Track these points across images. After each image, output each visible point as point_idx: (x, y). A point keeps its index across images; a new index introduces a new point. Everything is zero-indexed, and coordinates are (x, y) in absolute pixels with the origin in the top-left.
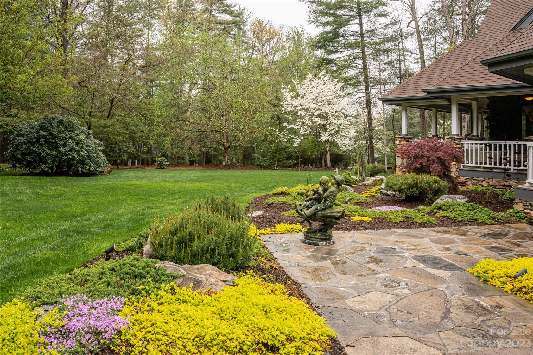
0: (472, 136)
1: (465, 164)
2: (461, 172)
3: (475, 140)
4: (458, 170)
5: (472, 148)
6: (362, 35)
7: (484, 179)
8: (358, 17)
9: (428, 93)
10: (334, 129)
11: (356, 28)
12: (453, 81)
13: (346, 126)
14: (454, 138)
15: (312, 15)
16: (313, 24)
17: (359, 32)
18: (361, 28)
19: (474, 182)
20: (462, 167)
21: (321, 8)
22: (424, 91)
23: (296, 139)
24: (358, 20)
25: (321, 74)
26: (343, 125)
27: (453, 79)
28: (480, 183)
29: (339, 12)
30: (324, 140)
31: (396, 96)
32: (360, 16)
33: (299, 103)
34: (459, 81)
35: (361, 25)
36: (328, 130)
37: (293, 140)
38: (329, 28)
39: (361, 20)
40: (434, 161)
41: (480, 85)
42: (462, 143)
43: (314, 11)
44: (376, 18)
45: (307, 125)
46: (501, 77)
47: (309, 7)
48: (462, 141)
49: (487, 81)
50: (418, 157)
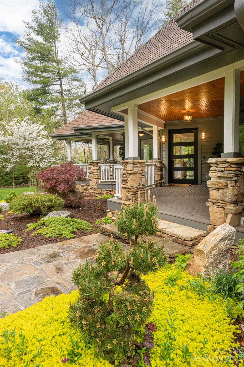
0: (110, 160)
1: (102, 180)
2: (99, 186)
3: (112, 163)
4: (97, 184)
5: (108, 169)
6: (62, 93)
7: (112, 190)
8: (58, 79)
9: (75, 130)
10: (38, 158)
11: (58, 88)
12: (91, 122)
13: (48, 155)
14: (93, 162)
15: (26, 75)
16: (26, 81)
17: (60, 90)
18: (61, 88)
19: (107, 192)
20: (100, 182)
21: (31, 70)
22: (72, 129)
23: (9, 166)
24: (59, 81)
25: (26, 118)
26: (46, 155)
27: (92, 120)
28: (110, 193)
29: (46, 75)
30: (30, 165)
31: (61, 133)
32: (60, 79)
33: (7, 139)
34: (94, 121)
35: (61, 85)
36: (34, 159)
37: (6, 166)
38: (39, 86)
39: (61, 82)
40: (61, 181)
41: (106, 124)
42: (99, 166)
43: (27, 72)
44: (73, 82)
45: (16, 155)
46: (114, 119)
47: (22, 68)
48: (99, 165)
49: (111, 121)
50: (50, 180)
